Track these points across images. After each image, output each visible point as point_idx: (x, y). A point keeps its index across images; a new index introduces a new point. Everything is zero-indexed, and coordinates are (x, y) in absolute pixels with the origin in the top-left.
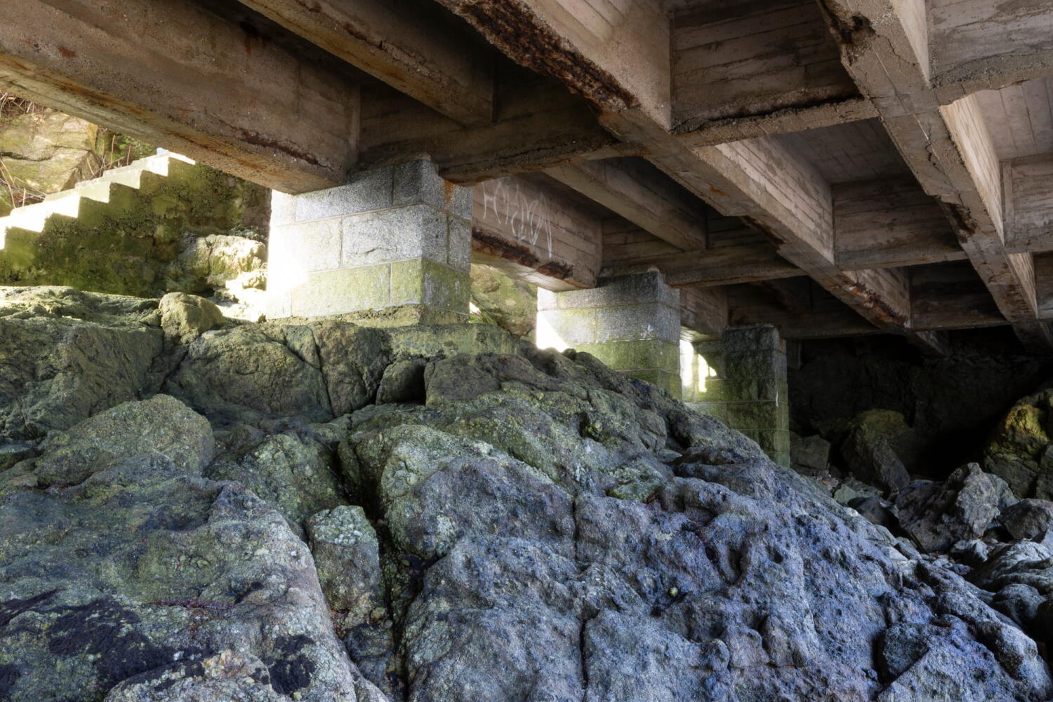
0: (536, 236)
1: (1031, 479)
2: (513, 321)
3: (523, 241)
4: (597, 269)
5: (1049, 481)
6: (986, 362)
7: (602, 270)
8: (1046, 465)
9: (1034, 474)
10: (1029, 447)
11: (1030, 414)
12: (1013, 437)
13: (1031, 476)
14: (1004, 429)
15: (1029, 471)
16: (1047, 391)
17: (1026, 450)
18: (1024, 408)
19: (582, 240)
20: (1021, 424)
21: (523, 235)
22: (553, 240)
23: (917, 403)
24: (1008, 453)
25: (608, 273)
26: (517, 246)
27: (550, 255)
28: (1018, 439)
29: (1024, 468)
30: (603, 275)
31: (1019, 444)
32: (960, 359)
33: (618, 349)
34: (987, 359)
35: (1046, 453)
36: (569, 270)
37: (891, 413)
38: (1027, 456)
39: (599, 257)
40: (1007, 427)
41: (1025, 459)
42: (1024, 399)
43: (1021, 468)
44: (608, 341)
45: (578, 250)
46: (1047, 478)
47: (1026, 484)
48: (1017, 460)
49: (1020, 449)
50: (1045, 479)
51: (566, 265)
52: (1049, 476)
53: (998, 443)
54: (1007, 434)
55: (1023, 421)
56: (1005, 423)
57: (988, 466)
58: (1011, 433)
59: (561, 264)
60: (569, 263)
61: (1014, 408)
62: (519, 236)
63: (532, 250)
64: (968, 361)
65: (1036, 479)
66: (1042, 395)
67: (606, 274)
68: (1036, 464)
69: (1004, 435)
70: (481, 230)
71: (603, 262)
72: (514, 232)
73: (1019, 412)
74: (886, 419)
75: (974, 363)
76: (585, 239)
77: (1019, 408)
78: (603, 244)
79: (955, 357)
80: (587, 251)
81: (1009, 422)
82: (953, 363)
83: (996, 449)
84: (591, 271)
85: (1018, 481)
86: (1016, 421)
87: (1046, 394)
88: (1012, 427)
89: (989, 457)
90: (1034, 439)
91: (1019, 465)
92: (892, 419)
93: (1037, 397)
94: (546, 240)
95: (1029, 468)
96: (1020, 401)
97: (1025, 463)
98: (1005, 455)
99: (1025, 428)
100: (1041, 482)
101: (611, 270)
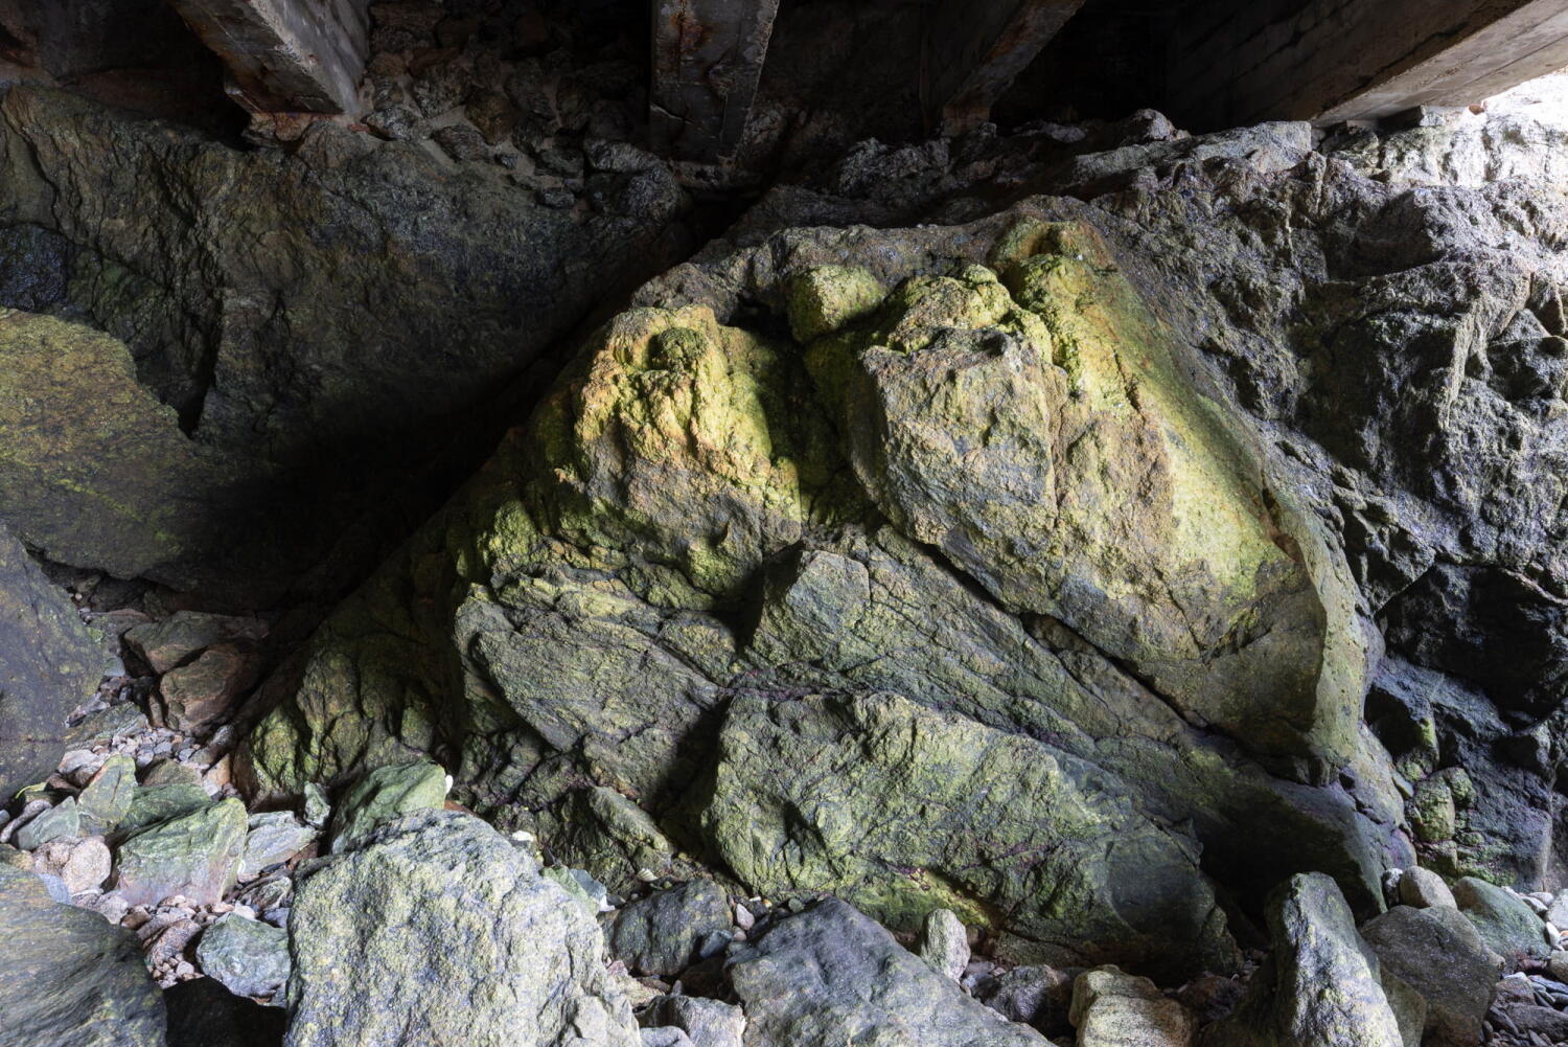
1: (690, 713)
5: (787, 735)
6: (498, 159)
8: (779, 650)
9: (708, 692)
10: (699, 549)
11: (713, 363)
12: (621, 489)
13: (689, 697)
14: (571, 436)
15: (682, 674)
16: (792, 236)
17: (681, 564)
18: (681, 321)
20: (670, 415)
23: (227, 304)
24: (580, 576)
28: (644, 504)
29: (661, 658)
31: (649, 531)
32: (400, 131)
34: (504, 147)
35: (795, 594)
37: (59, 332)
38: (678, 593)
40: (588, 430)
41: (669, 612)
42: (674, 276)
43: (645, 660)
46: (773, 715)
47: (662, 740)
48: (628, 619)
49: (654, 560)
50: (762, 721)
52: (789, 708)
53: (532, 514)
54: (585, 474)
55: (683, 397)
56: (574, 410)
57: (475, 639)
58: (607, 463)
61: (623, 322)
64: (430, 146)
65: (714, 717)
66: (765, 258)
68: (727, 642)
69: (566, 475)
73: (656, 346)
74: (34, 361)
75: (455, 157)
77: (657, 323)
79: (380, 121)
81: (599, 401)
82: (370, 142)
83: (519, 548)
85: (628, 722)
86: (643, 395)
87: (784, 254)
88: (619, 435)
89: (480, 593)
90: (737, 511)
91: (636, 640)
92: (67, 361)
93: (737, 270)
95: (687, 660)
96: (652, 287)
97: (673, 632)
98: (568, 586)
99: (692, 445)
100: (740, 737)
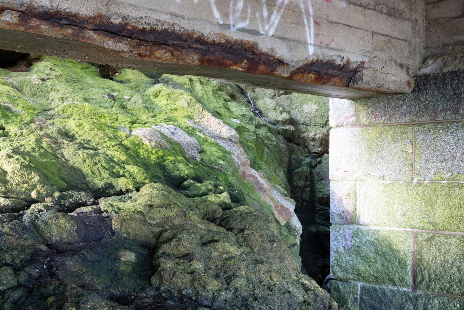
0: (276, 19)
2: (312, 134)
3: (242, 30)
4: (414, 62)
7: (424, 62)
19: (384, 16)
21: (243, 19)
22: (316, 23)
25: (435, 65)
26: (228, 41)
27: (311, 50)
30: (426, 70)
33: (448, 196)
36: (356, 71)
39: (418, 41)
44: (432, 182)
45: (374, 33)
51: (348, 62)
59: (338, 62)
60: (355, 58)
62: (231, 21)
63: (264, 46)
67: (430, 68)
70: (124, 18)
71: (427, 48)
72: (217, 15)
76: (389, 14)
78: (427, 18)
80: (395, 34)
84: (401, 66)
94: (300, 24)
101: (439, 60)
